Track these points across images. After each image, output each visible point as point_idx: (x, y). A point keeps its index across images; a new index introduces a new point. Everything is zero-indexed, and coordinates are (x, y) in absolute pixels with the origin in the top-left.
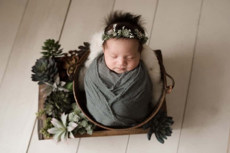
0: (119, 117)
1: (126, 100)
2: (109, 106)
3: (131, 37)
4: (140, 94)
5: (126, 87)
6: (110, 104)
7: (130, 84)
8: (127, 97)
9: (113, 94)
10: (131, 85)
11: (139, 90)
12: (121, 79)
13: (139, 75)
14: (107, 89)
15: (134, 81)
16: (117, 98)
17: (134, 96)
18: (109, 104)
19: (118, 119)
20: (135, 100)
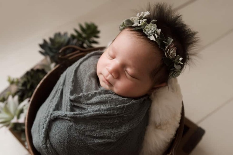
0: (48, 145)
1: (76, 129)
2: (49, 117)
3: (152, 38)
4: (104, 140)
5: (90, 110)
6: (53, 116)
7: (99, 110)
8: (81, 127)
9: (69, 107)
10: (98, 113)
11: (107, 132)
12: (96, 93)
13: (120, 108)
14: (69, 94)
15: (107, 110)
16: (66, 116)
17: (92, 134)
18: (51, 114)
19: (47, 146)
20: (89, 141)
